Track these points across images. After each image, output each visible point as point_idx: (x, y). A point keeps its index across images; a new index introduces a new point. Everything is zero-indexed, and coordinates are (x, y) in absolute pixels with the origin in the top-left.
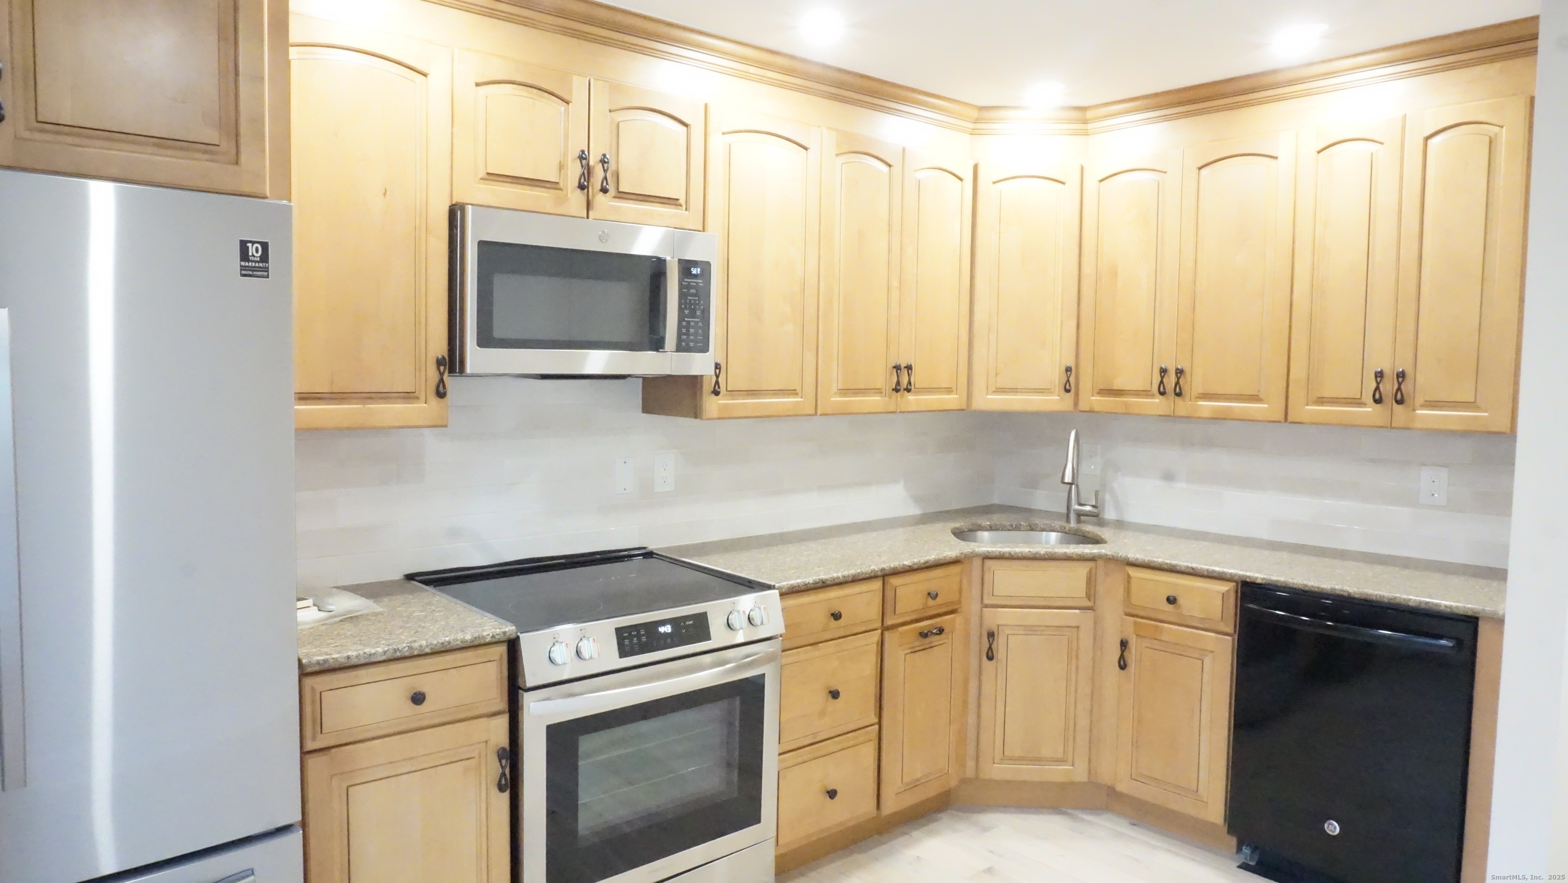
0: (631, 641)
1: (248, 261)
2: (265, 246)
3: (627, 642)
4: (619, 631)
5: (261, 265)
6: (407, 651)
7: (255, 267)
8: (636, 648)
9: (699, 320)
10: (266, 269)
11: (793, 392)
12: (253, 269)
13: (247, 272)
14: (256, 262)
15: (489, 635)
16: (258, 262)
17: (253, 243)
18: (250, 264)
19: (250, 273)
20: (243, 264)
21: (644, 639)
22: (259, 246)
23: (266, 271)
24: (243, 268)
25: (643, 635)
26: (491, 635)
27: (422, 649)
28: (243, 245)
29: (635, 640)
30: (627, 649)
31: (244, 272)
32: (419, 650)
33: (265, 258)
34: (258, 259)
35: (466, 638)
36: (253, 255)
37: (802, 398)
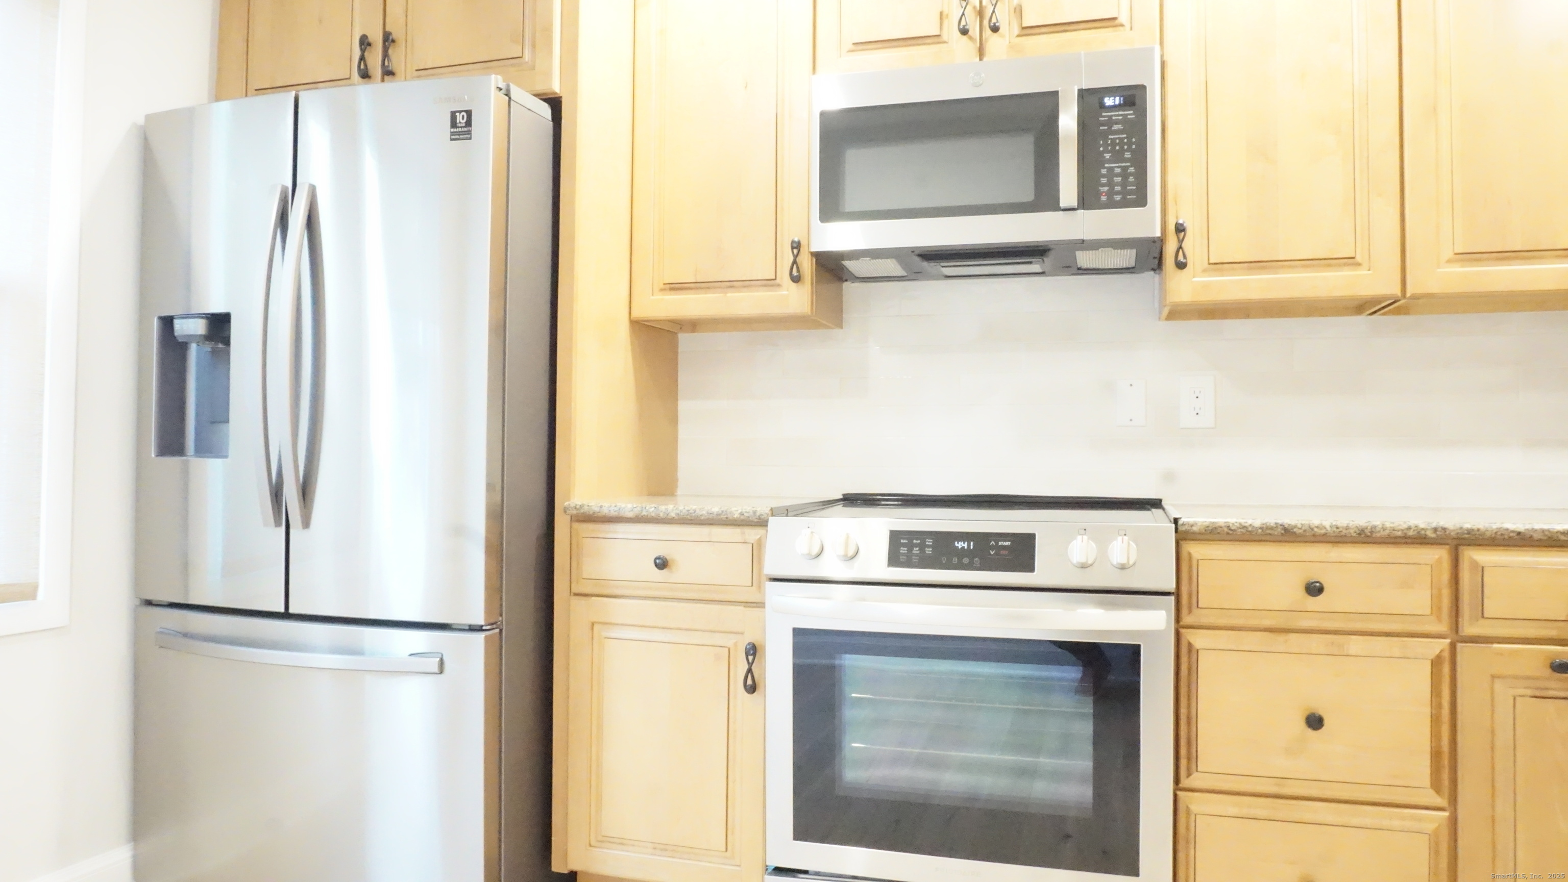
0: (910, 550)
1: (457, 127)
2: (469, 113)
3: (903, 550)
4: (895, 536)
5: (465, 129)
6: (653, 511)
7: (460, 132)
8: (915, 559)
9: (1128, 164)
10: (469, 132)
11: (1350, 261)
12: (459, 133)
13: (455, 136)
14: (461, 127)
15: (737, 511)
16: (464, 127)
17: (460, 112)
18: (458, 129)
19: (457, 137)
20: (452, 130)
21: (929, 551)
22: (464, 114)
23: (468, 134)
24: (452, 134)
25: (929, 546)
26: (740, 511)
27: (667, 513)
28: (453, 115)
29: (916, 550)
30: (903, 559)
31: (453, 137)
32: (664, 513)
33: (469, 123)
34: (464, 125)
35: (713, 510)
36: (460, 123)
37: (1369, 270)
